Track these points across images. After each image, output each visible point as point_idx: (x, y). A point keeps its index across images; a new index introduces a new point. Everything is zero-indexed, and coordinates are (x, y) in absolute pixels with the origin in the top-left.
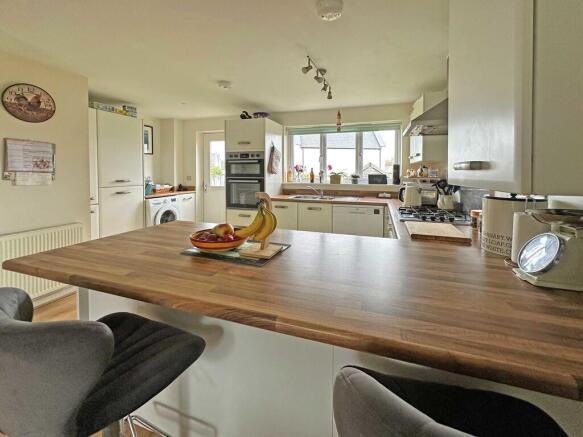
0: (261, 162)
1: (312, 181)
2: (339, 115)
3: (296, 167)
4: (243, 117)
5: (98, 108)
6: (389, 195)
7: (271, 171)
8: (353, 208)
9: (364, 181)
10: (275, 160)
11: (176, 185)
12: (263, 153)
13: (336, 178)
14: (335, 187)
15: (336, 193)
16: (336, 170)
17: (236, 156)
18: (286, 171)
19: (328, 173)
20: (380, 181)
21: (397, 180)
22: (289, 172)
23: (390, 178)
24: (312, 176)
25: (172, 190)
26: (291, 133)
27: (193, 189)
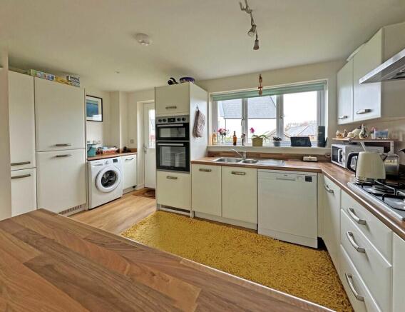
0: (187, 126)
1: (235, 144)
2: (261, 78)
3: (220, 131)
4: (170, 83)
5: (35, 75)
6: (315, 159)
7: (196, 135)
8: (281, 174)
9: (286, 143)
10: (200, 123)
11: (121, 147)
12: (188, 116)
13: (258, 141)
14: (257, 150)
15: (259, 156)
16: (258, 133)
17: (164, 120)
18: (211, 134)
19: (250, 135)
20: (303, 143)
21: (322, 142)
22: (214, 136)
23: (314, 140)
24: (235, 138)
25: (118, 151)
26: (215, 99)
27: (135, 150)
